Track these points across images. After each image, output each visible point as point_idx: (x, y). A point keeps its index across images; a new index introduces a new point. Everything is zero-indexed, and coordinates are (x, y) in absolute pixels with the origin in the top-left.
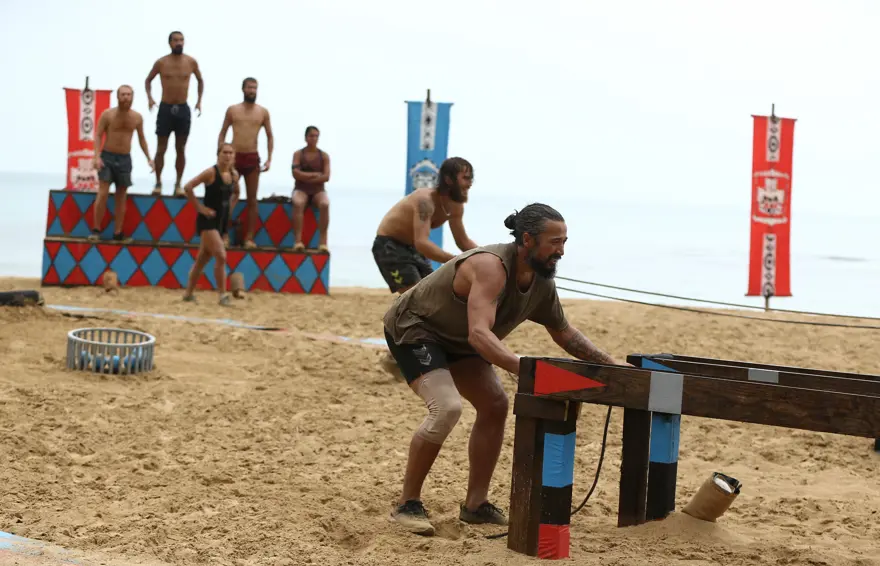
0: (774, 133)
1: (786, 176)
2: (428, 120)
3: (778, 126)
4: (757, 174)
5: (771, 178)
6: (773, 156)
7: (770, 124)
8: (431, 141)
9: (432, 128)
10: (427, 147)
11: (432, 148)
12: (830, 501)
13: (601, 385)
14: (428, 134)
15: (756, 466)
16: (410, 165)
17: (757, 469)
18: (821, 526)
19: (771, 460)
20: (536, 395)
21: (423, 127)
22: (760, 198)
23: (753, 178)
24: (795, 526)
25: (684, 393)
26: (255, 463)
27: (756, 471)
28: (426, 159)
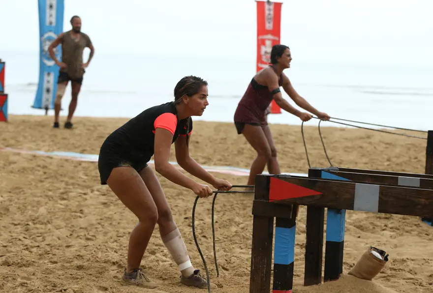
0: (269, 11)
1: (277, 38)
2: (51, 7)
3: (272, 7)
4: (261, 37)
5: (269, 40)
6: (269, 26)
7: (267, 7)
8: (53, 20)
9: (54, 12)
10: (51, 23)
11: (54, 24)
12: (424, 259)
13: (319, 193)
14: (51, 16)
15: (359, 235)
16: (42, 34)
17: (359, 237)
18: (428, 278)
19: (362, 230)
20: (270, 201)
21: (48, 10)
22: (263, 52)
23: (258, 40)
24: (412, 279)
25: (379, 197)
26: (32, 247)
27: (359, 239)
28: (50, 31)
